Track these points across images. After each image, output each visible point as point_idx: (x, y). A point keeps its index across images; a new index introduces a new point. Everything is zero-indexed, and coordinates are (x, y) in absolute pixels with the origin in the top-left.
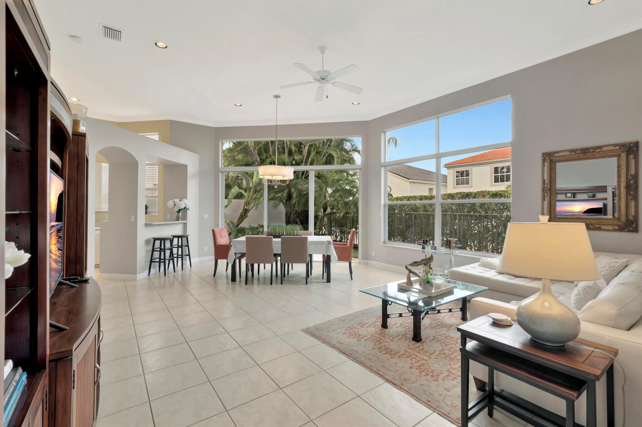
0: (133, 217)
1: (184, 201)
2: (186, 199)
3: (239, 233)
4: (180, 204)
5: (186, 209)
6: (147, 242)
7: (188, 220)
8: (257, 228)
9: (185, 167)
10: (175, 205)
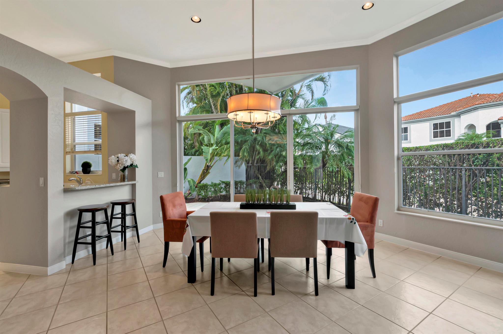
0: (42, 180)
1: (131, 157)
2: (134, 153)
3: (201, 190)
4: (125, 160)
5: (134, 167)
6: (69, 215)
7: (136, 180)
8: (219, 185)
9: (132, 113)
10: (118, 161)
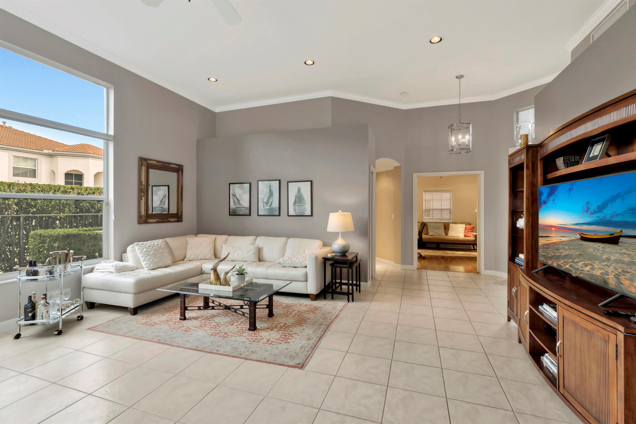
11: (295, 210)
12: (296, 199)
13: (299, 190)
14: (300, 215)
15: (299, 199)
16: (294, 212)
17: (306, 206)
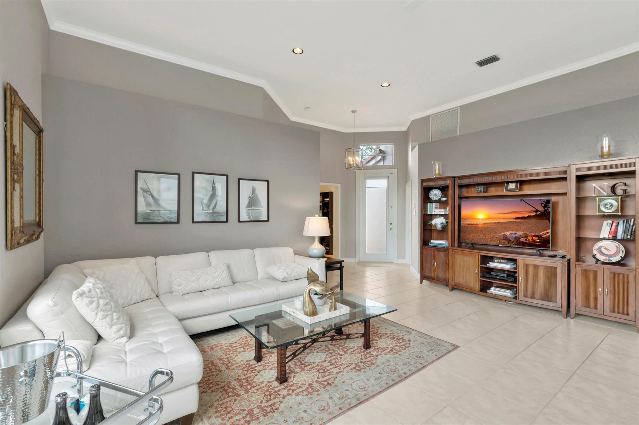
11: (249, 215)
12: (250, 200)
13: (253, 191)
14: (254, 220)
15: (253, 201)
16: (248, 217)
17: (262, 209)
